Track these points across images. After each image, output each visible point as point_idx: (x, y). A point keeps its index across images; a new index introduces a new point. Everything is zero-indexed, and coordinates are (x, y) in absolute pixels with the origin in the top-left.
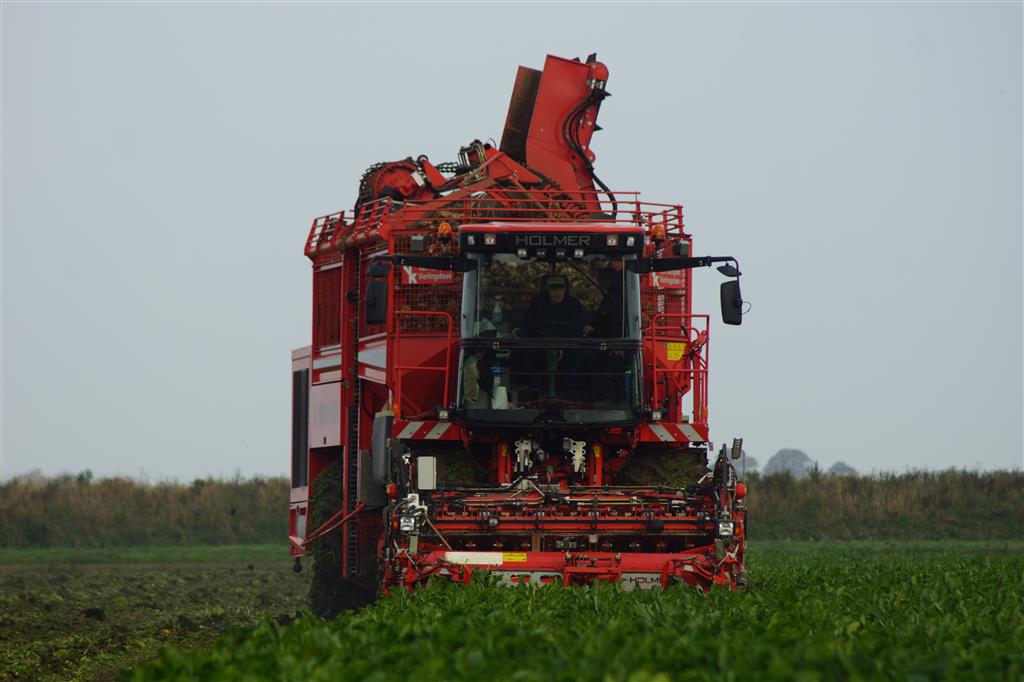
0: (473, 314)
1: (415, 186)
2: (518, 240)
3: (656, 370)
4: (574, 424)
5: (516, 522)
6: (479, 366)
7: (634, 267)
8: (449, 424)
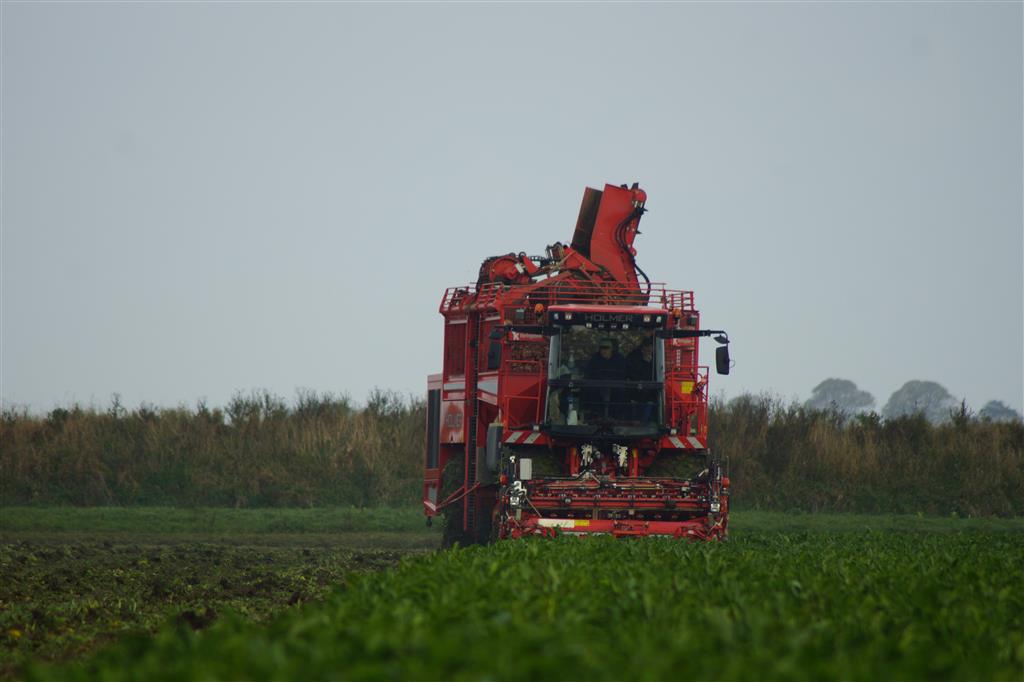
0: (556, 362)
1: (517, 272)
2: (586, 317)
3: (674, 402)
4: (619, 436)
5: (582, 501)
6: (559, 398)
7: (662, 335)
8: (539, 434)
